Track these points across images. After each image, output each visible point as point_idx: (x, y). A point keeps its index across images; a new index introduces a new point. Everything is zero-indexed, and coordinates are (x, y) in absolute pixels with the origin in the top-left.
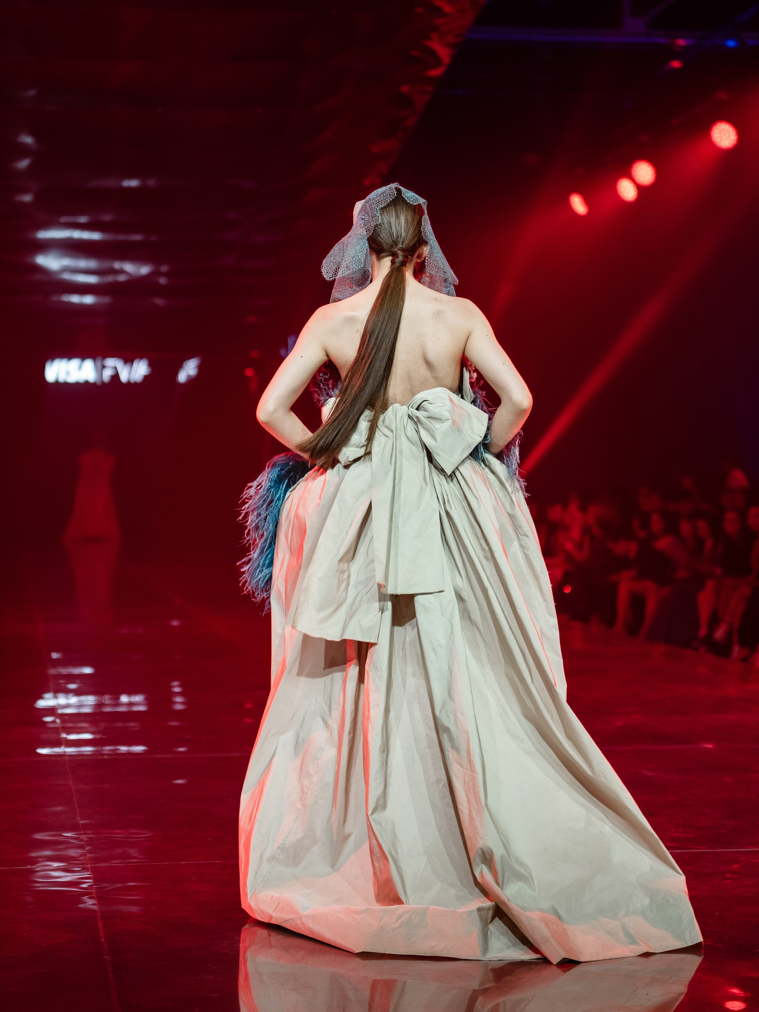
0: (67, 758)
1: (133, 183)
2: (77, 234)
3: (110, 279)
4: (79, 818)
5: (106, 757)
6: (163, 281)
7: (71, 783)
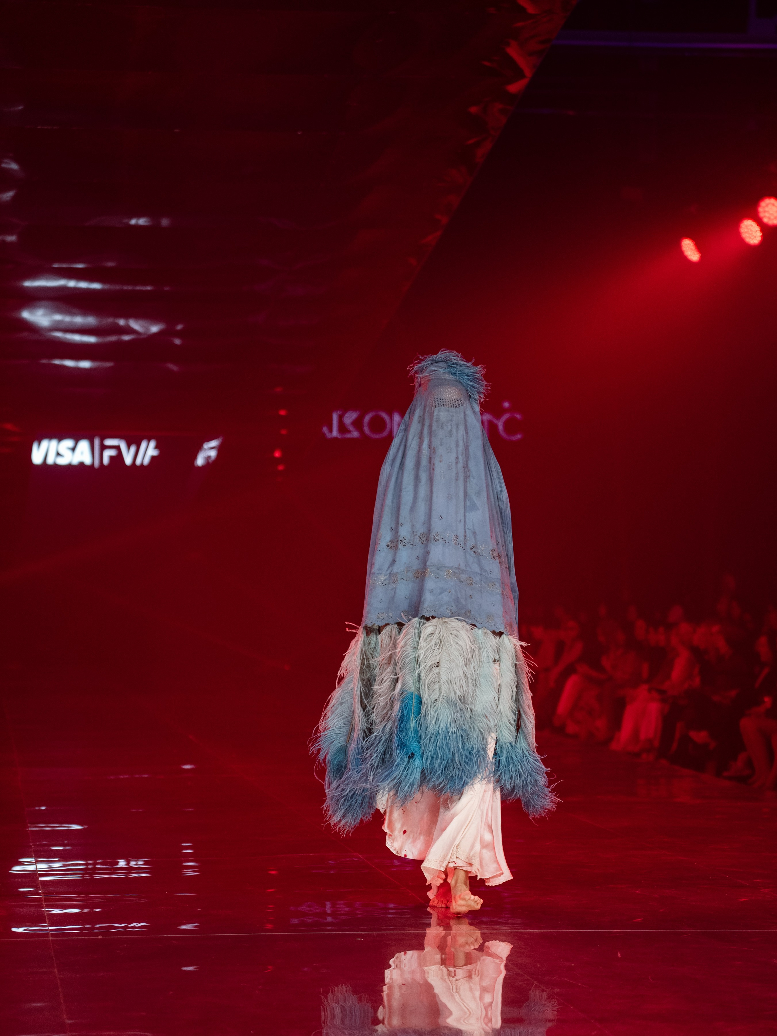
0: (51, 938)
1: (142, 222)
2: (72, 284)
3: (113, 338)
4: (65, 1016)
5: (100, 937)
6: (177, 342)
7: (56, 970)
